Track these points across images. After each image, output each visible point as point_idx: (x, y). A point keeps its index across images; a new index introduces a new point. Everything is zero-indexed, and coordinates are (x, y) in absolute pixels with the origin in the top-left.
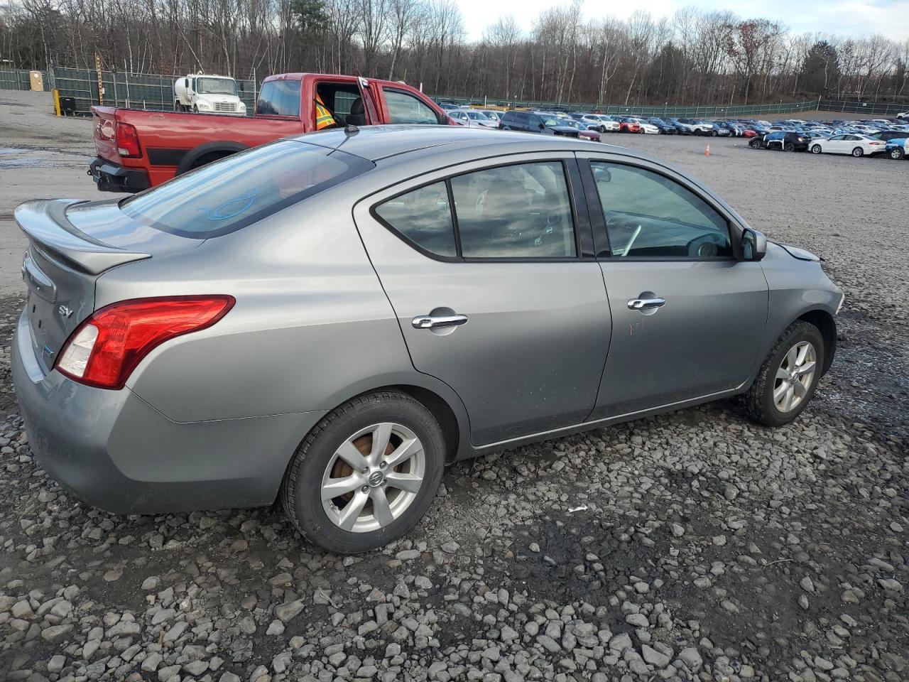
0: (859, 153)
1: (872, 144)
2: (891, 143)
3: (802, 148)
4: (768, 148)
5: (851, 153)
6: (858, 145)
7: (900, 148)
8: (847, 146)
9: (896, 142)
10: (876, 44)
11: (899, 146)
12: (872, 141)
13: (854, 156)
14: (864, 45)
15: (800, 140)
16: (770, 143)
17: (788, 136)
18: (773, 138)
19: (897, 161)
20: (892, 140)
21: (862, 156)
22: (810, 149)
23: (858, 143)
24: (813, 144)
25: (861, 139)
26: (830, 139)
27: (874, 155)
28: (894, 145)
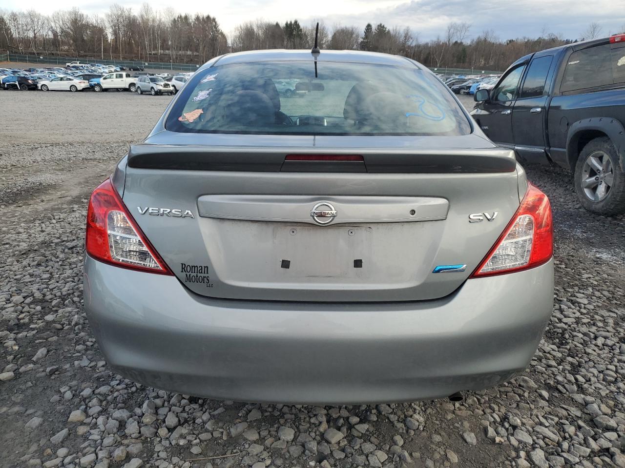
0: (73, 89)
1: (80, 82)
2: (92, 81)
3: (34, 88)
4: (5, 89)
5: (69, 89)
6: (72, 84)
7: (99, 85)
8: (65, 85)
9: (94, 81)
10: (32, 16)
11: (98, 84)
12: (80, 81)
13: (71, 91)
14: (24, 16)
15: (30, 82)
16: (7, 85)
17: (19, 79)
18: (8, 81)
19: (99, 93)
20: (92, 80)
21: (77, 91)
22: (40, 88)
23: (72, 83)
24: (41, 84)
25: (73, 80)
26: (52, 80)
27: (84, 90)
28: (95, 83)
